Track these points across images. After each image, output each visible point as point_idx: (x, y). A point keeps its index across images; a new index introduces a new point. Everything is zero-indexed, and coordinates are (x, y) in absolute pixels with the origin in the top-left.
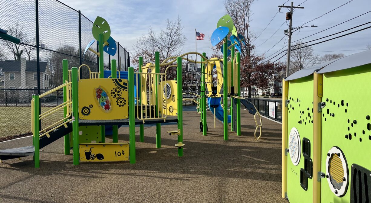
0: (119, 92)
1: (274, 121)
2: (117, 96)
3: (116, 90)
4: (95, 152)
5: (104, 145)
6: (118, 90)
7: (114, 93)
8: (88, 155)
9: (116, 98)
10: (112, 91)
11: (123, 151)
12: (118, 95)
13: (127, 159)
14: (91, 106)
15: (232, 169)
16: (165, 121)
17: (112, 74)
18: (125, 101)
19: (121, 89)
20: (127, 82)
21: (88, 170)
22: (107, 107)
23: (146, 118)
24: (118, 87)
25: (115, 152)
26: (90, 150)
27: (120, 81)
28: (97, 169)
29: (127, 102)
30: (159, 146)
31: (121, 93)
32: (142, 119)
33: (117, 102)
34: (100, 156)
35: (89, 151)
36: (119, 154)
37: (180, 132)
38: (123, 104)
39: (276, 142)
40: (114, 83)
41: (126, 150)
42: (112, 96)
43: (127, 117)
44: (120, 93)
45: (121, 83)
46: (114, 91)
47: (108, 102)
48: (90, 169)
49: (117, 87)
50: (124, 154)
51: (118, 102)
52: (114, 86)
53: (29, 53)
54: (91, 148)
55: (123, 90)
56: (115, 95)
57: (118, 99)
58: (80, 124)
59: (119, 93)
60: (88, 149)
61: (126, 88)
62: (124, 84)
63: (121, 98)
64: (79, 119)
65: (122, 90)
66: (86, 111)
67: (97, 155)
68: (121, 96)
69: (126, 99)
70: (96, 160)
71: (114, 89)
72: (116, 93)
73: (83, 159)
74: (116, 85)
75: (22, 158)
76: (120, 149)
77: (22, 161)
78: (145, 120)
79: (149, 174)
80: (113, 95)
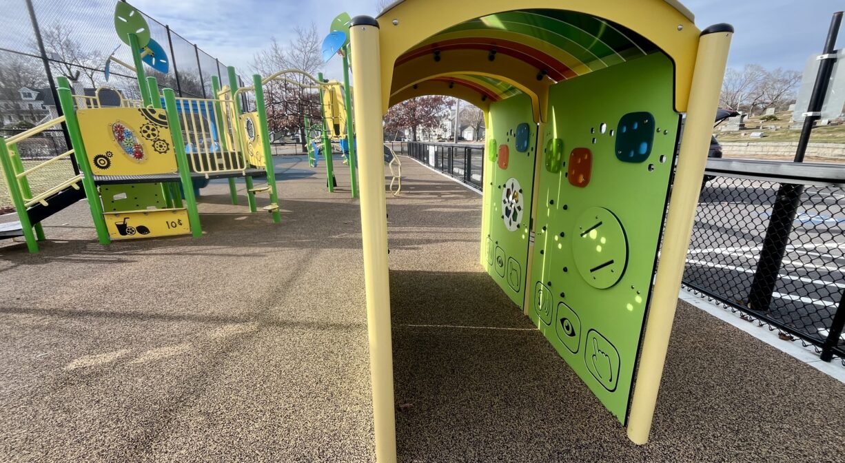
0: (153, 130)
1: (433, 170)
2: (152, 137)
3: (148, 128)
4: (133, 223)
5: (145, 213)
6: (151, 127)
7: (145, 132)
8: (122, 229)
9: (151, 140)
10: (141, 128)
11: (179, 221)
12: (154, 135)
13: (187, 231)
14: (110, 154)
15: (337, 237)
16: (244, 174)
17: (152, 102)
18: (168, 144)
19: (156, 125)
20: (164, 114)
21: (119, 250)
22: (139, 155)
23: (210, 171)
24: (151, 122)
25: (167, 222)
26: (124, 222)
27: (153, 112)
28: (136, 249)
29: (171, 147)
30: (253, 209)
31: (159, 132)
32: (203, 171)
33: (153, 146)
34: (142, 229)
35: (122, 223)
36: (174, 224)
37: (271, 189)
38: (165, 149)
39: (417, 196)
40: (142, 115)
41: (184, 217)
42: (143, 136)
43: (175, 169)
44: (156, 132)
45: (156, 116)
46: (144, 128)
47: (138, 147)
48: (124, 249)
49: (148, 122)
50: (181, 224)
51: (156, 146)
52: (143, 120)
53: (92, 75)
54: (125, 219)
55: (161, 127)
56: (149, 136)
57: (155, 142)
58: (97, 183)
59: (154, 132)
60: (120, 221)
61: (165, 123)
62: (161, 116)
63: (159, 140)
64: (92, 174)
65: (158, 126)
66: (102, 162)
67: (137, 228)
68: (158, 136)
69: (169, 141)
70: (138, 235)
71: (144, 125)
72: (150, 132)
73: (115, 234)
74: (146, 119)
75: (16, 238)
76: (174, 218)
77: (17, 243)
78: (209, 174)
79: (210, 252)
80: (145, 135)
